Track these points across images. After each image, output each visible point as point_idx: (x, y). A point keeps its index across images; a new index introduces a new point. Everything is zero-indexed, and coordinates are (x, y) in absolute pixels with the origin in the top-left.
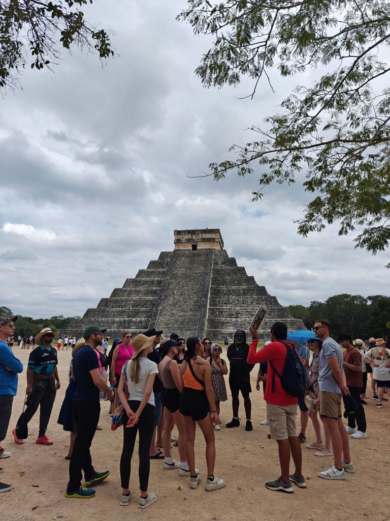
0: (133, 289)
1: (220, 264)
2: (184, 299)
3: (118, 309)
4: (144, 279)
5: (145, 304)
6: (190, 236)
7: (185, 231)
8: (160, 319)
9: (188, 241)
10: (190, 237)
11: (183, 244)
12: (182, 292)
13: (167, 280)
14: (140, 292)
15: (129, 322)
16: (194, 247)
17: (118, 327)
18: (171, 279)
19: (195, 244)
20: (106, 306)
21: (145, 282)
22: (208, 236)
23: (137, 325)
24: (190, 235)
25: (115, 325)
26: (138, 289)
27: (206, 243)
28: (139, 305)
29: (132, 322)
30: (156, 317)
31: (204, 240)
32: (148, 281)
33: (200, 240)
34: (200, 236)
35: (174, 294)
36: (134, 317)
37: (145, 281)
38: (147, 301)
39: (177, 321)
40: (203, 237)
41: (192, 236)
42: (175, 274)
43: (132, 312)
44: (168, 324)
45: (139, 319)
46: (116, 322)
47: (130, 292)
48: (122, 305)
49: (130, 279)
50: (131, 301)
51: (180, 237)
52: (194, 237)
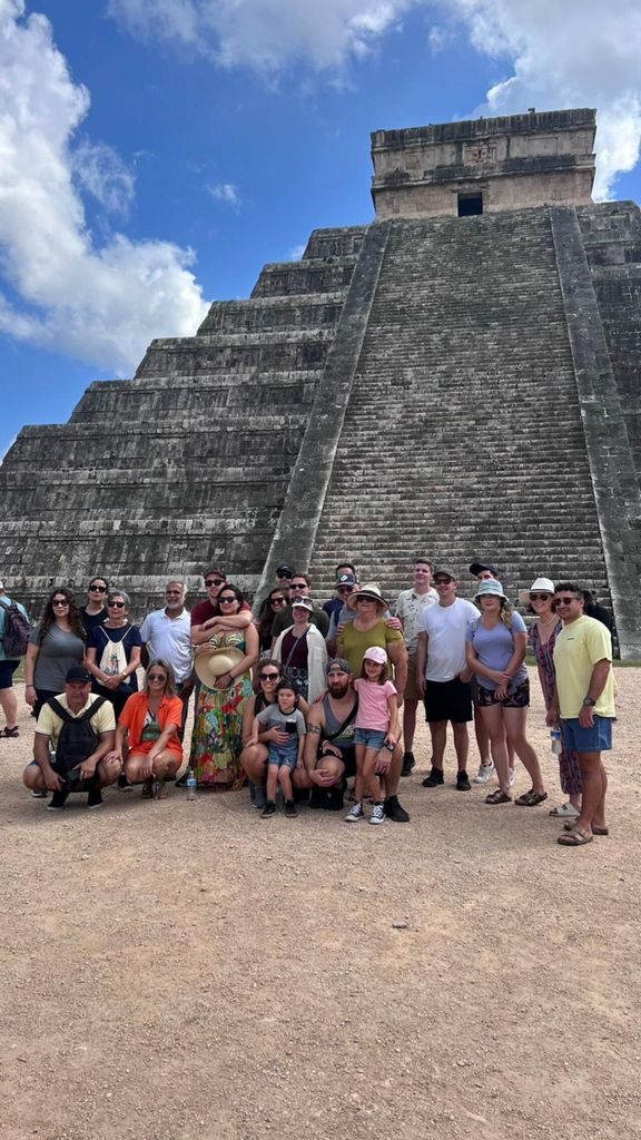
0: (185, 381)
1: (620, 259)
2: (471, 407)
3: (102, 474)
4: (235, 338)
5: (245, 449)
6: (447, 156)
7: (423, 133)
8: (336, 509)
9: (443, 177)
10: (449, 160)
11: (415, 196)
12: (447, 374)
13: (358, 327)
14: (216, 393)
15: (158, 538)
16: (471, 205)
17: (93, 562)
18: (374, 321)
19: (475, 188)
20: (42, 461)
21: (244, 354)
22: (540, 147)
23: (205, 553)
24: (449, 149)
25: (82, 555)
26: (206, 380)
27: (529, 181)
28: (211, 453)
29: (177, 539)
30: (316, 497)
31: (517, 169)
32: (254, 348)
33: (498, 172)
34: (500, 153)
35: (406, 384)
36: (189, 510)
37: (240, 349)
38: (253, 433)
39: (448, 519)
40: (515, 153)
41: (459, 150)
42: (398, 300)
43: (173, 487)
44: (394, 538)
45: (210, 523)
46: (83, 539)
47: (169, 396)
48: (123, 455)
49: (168, 341)
50: (170, 436)
51: (399, 161)
52: (468, 158)
